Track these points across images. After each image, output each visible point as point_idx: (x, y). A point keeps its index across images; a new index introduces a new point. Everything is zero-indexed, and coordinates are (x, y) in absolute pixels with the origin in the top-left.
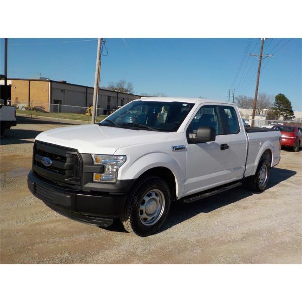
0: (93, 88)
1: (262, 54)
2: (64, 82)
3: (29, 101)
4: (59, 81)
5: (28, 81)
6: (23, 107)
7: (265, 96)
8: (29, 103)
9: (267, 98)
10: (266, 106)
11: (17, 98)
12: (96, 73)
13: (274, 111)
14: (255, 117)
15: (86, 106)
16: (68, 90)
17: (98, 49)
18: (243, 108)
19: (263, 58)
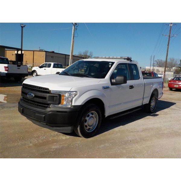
0: (69, 55)
1: (170, 34)
2: (53, 52)
3: (33, 63)
4: (50, 51)
5: (33, 52)
6: (30, 66)
7: (173, 60)
8: (33, 64)
9: (175, 61)
10: (175, 66)
11: (26, 62)
12: (71, 47)
13: (179, 69)
14: (166, 72)
15: (65, 66)
16: (55, 57)
17: (73, 33)
18: (160, 67)
19: (171, 37)
